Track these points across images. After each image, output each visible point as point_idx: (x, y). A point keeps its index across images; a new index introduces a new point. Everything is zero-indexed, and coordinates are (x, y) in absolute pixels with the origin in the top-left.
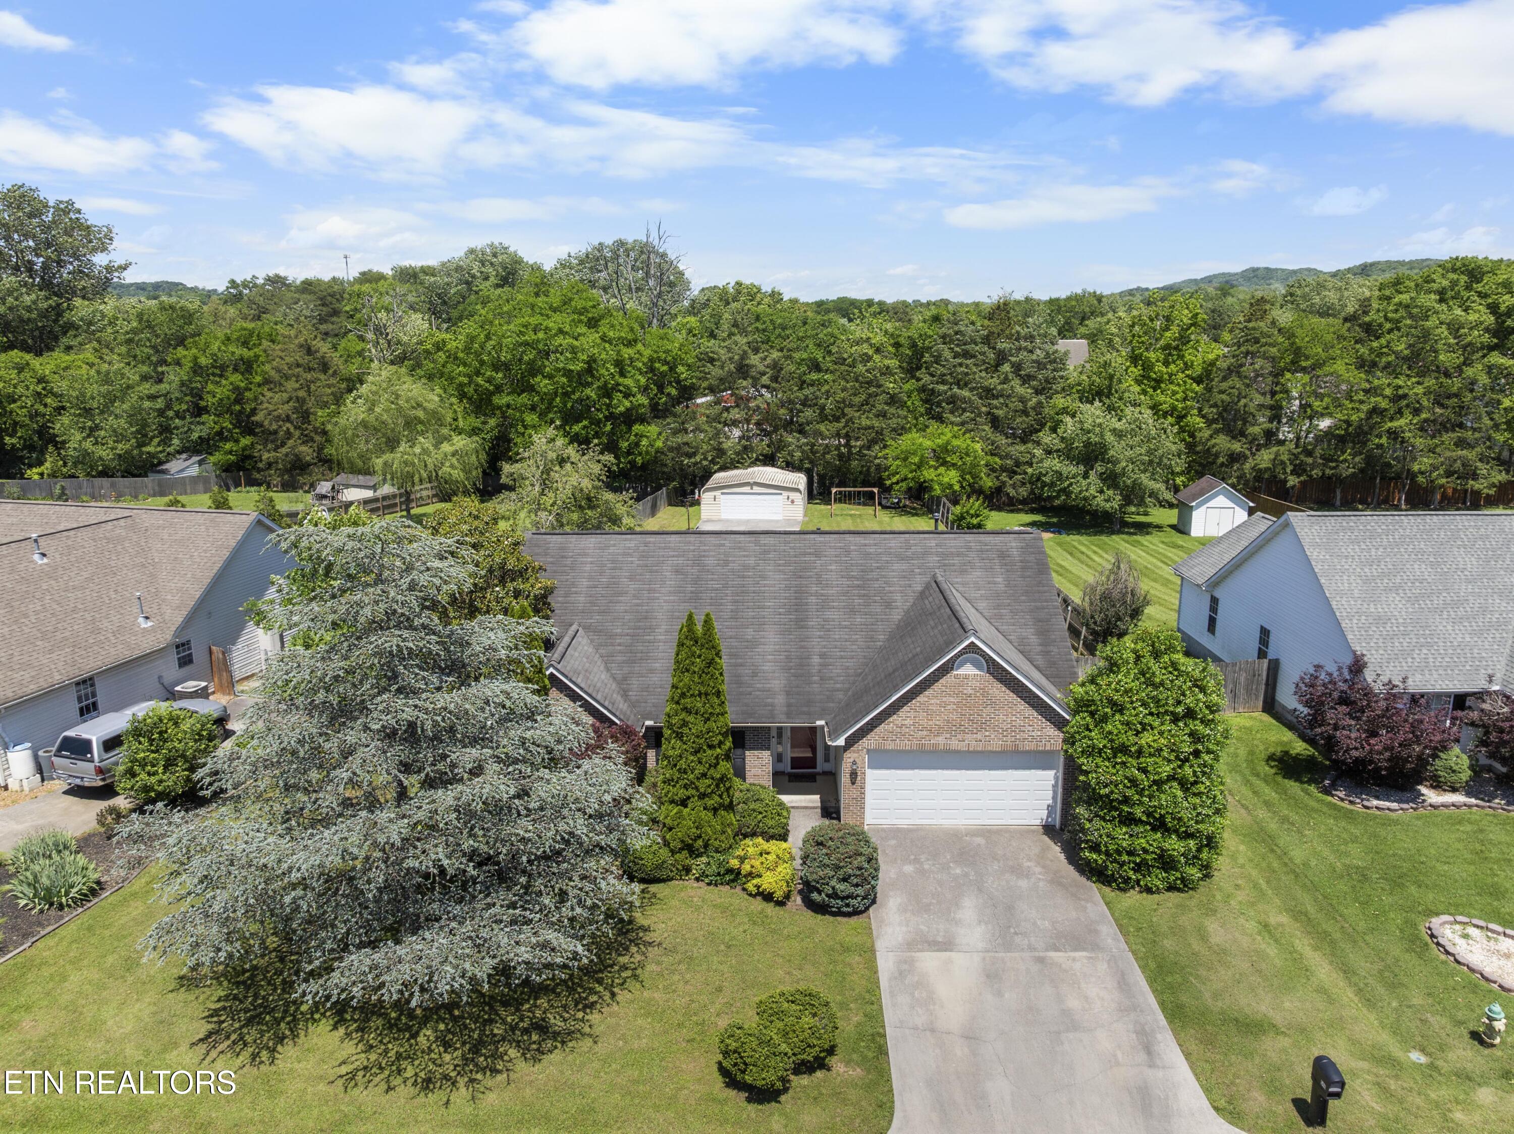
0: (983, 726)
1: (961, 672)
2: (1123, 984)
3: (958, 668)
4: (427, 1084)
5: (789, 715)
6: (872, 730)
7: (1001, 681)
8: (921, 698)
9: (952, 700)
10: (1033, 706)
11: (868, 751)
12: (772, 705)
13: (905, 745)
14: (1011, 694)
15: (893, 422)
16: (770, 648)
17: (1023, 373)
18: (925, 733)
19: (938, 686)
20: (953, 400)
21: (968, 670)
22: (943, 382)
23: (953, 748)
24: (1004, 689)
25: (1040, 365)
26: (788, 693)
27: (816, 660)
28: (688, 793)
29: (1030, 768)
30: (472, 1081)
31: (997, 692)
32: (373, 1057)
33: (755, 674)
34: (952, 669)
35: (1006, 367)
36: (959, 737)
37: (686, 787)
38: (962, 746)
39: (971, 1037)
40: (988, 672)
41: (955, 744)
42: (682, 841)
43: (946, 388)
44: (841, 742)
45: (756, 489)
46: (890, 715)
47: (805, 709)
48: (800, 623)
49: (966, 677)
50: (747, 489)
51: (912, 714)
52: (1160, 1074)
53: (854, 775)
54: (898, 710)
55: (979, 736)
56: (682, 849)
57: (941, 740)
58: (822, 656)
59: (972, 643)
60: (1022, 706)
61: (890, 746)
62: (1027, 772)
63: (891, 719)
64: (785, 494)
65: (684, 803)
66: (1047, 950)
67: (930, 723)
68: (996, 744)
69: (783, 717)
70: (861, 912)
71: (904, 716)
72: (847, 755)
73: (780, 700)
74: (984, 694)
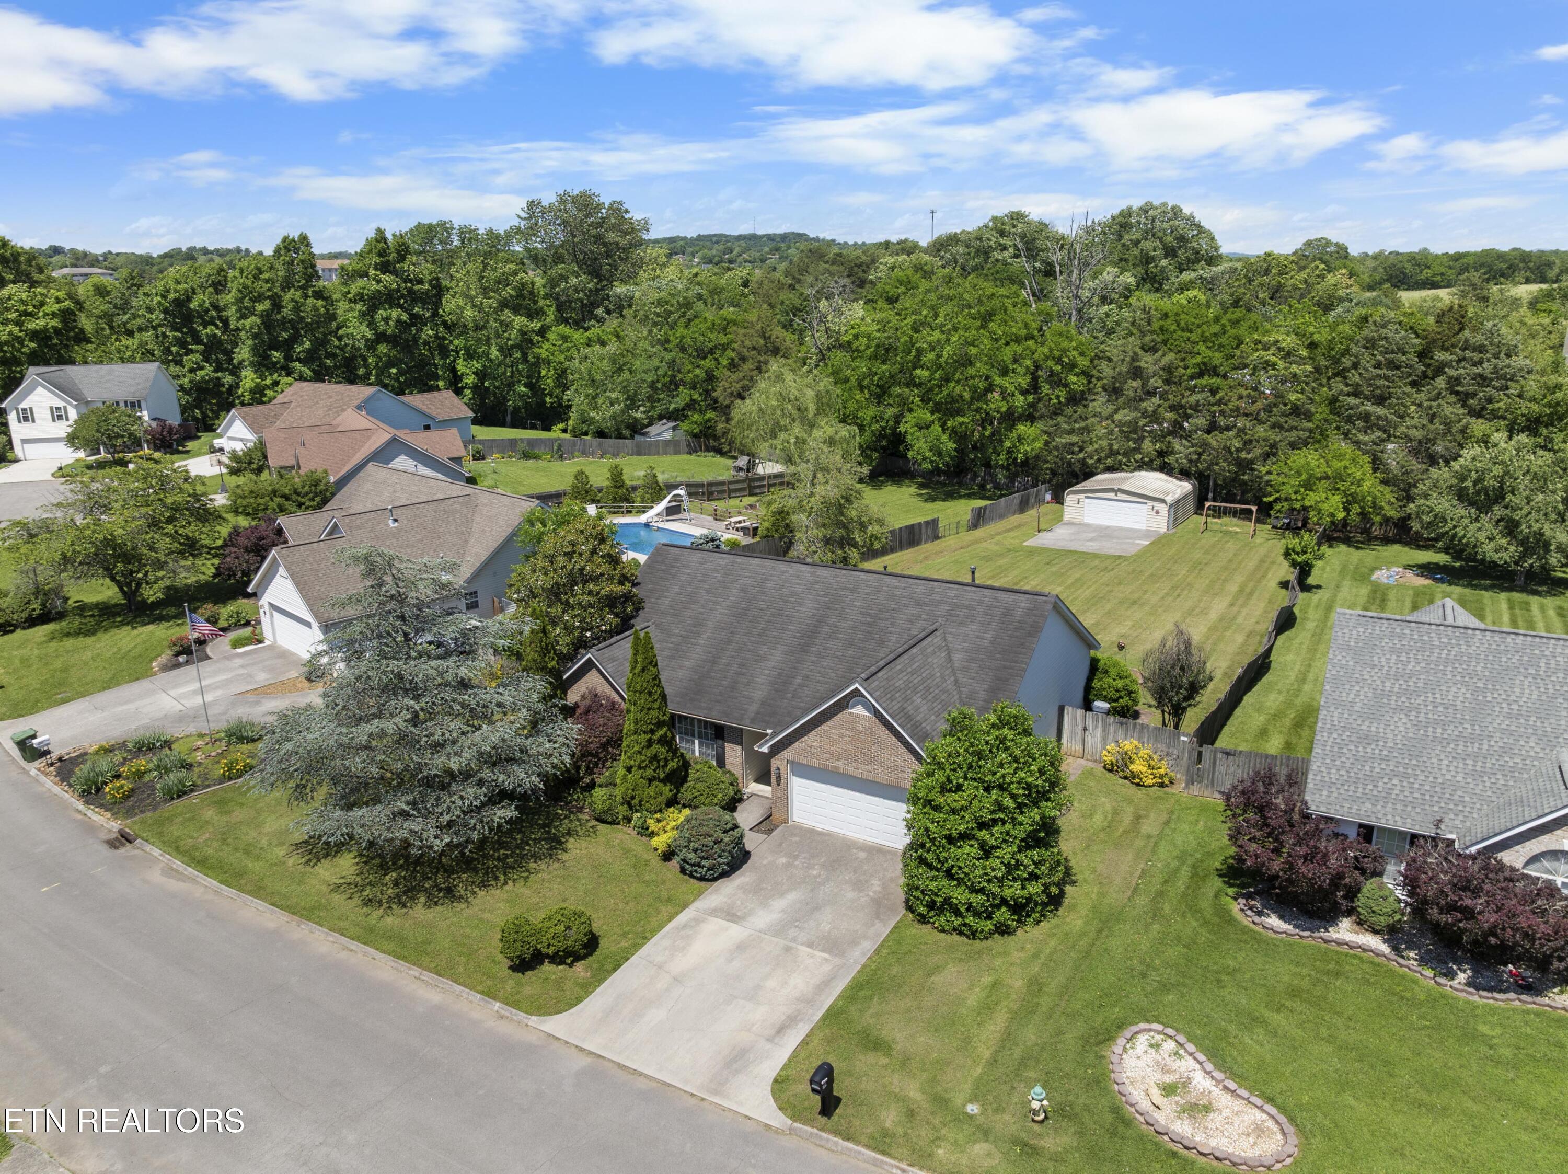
0: (872, 760)
1: (854, 711)
2: (825, 984)
3: (852, 707)
4: (368, 902)
5: (753, 721)
7: (882, 725)
8: (824, 727)
9: (848, 733)
11: (788, 762)
12: (746, 710)
13: (815, 762)
14: (893, 738)
15: (1292, 436)
16: (770, 664)
17: (1459, 388)
18: (829, 756)
19: (836, 720)
20: (1366, 417)
21: (859, 710)
22: (1355, 394)
23: (851, 773)
24: (887, 732)
25: (1482, 380)
26: (763, 703)
27: (799, 680)
28: (631, 763)
30: (390, 908)
31: (883, 733)
32: (358, 879)
33: (748, 684)
34: (847, 707)
35: (1441, 382)
36: (854, 765)
37: (629, 758)
38: (856, 773)
39: (677, 980)
40: (874, 716)
41: (851, 770)
42: (623, 797)
43: (1357, 401)
44: (765, 749)
45: (1121, 496)
46: (802, 736)
47: (767, 718)
48: (804, 649)
49: (858, 716)
50: (1111, 495)
51: (818, 738)
52: (768, 1046)
53: (780, 776)
54: (808, 733)
55: (869, 768)
56: (623, 803)
57: (840, 764)
58: (806, 677)
59: (856, 690)
60: (902, 750)
61: (804, 760)
63: (803, 739)
64: (1150, 503)
65: (630, 770)
66: (802, 944)
67: (832, 748)
68: (883, 778)
69: (747, 722)
70: (708, 880)
71: (812, 739)
72: (773, 761)
73: (754, 708)
74: (872, 733)
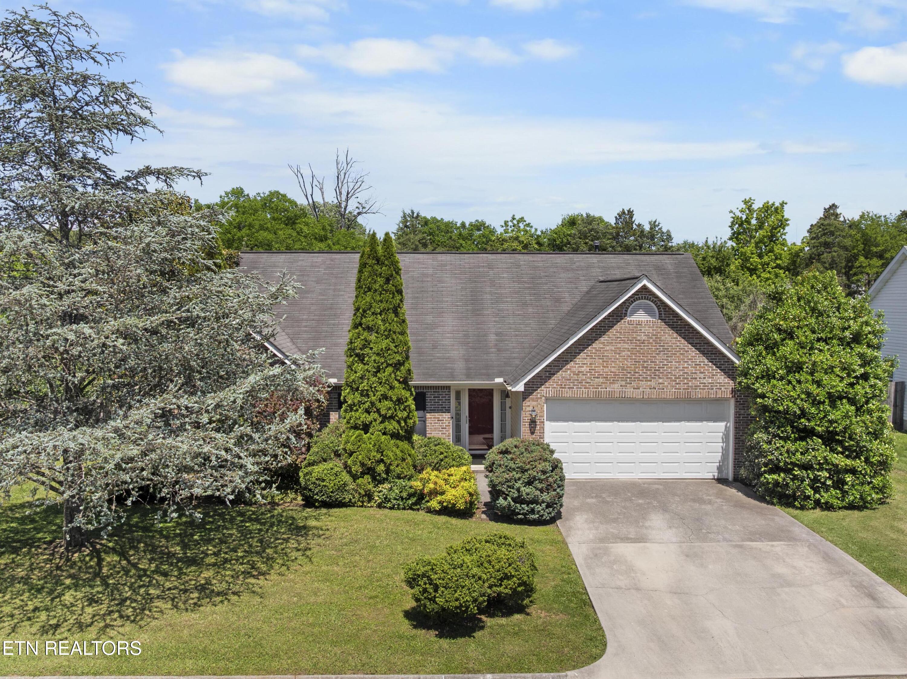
0: (656, 374)
1: (634, 318)
3: (632, 314)
5: (468, 376)
6: (550, 378)
7: (672, 327)
8: (596, 345)
9: (626, 346)
10: (703, 353)
11: (547, 399)
12: (452, 369)
13: (582, 392)
14: (683, 341)
18: (601, 380)
19: (613, 332)
21: (641, 317)
23: (628, 395)
24: (675, 335)
26: (467, 360)
27: (493, 337)
28: (370, 418)
29: (701, 420)
31: (669, 338)
34: (626, 315)
36: (634, 384)
37: (368, 411)
38: (637, 394)
40: (660, 318)
41: (630, 392)
42: (363, 464)
44: (520, 387)
46: (567, 362)
47: (484, 371)
48: (477, 312)
49: (639, 323)
51: (588, 361)
53: (533, 422)
54: (575, 357)
55: (653, 383)
56: (363, 474)
57: (616, 387)
58: (499, 334)
59: (644, 288)
60: (693, 352)
61: (567, 393)
62: (699, 424)
63: (568, 366)
65: (366, 428)
67: (606, 370)
68: (670, 391)
69: (462, 377)
71: (580, 363)
72: (526, 403)
73: (459, 365)
74: (658, 340)
